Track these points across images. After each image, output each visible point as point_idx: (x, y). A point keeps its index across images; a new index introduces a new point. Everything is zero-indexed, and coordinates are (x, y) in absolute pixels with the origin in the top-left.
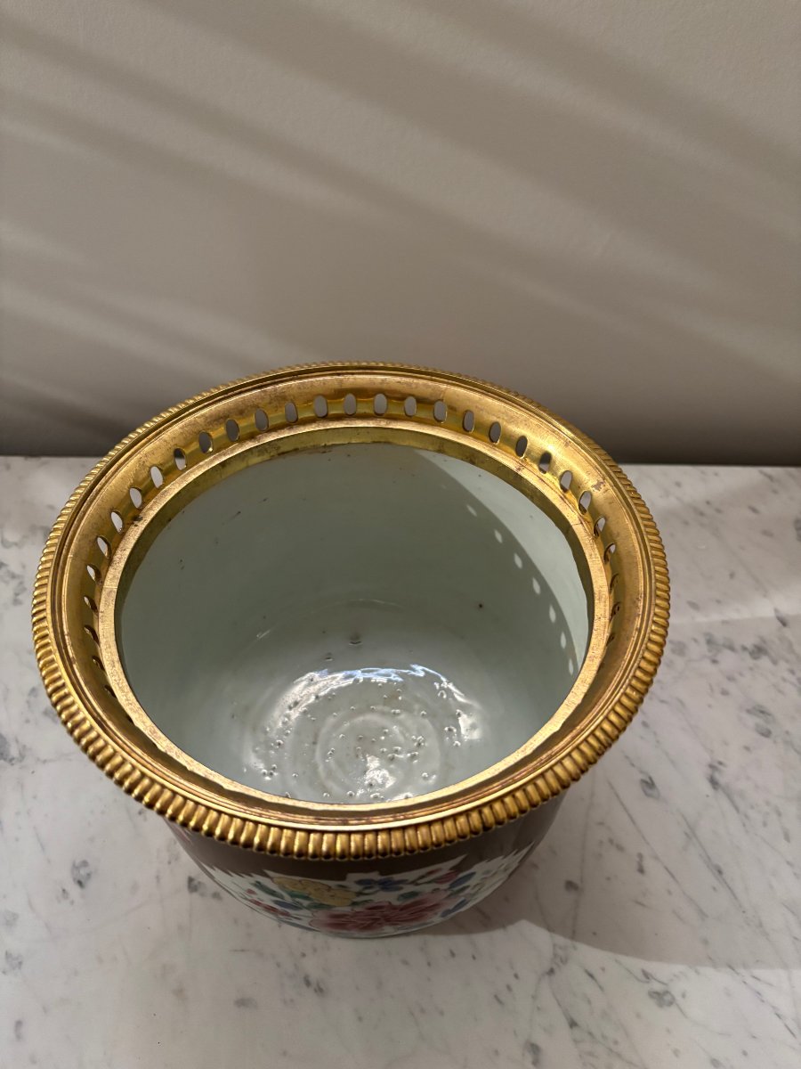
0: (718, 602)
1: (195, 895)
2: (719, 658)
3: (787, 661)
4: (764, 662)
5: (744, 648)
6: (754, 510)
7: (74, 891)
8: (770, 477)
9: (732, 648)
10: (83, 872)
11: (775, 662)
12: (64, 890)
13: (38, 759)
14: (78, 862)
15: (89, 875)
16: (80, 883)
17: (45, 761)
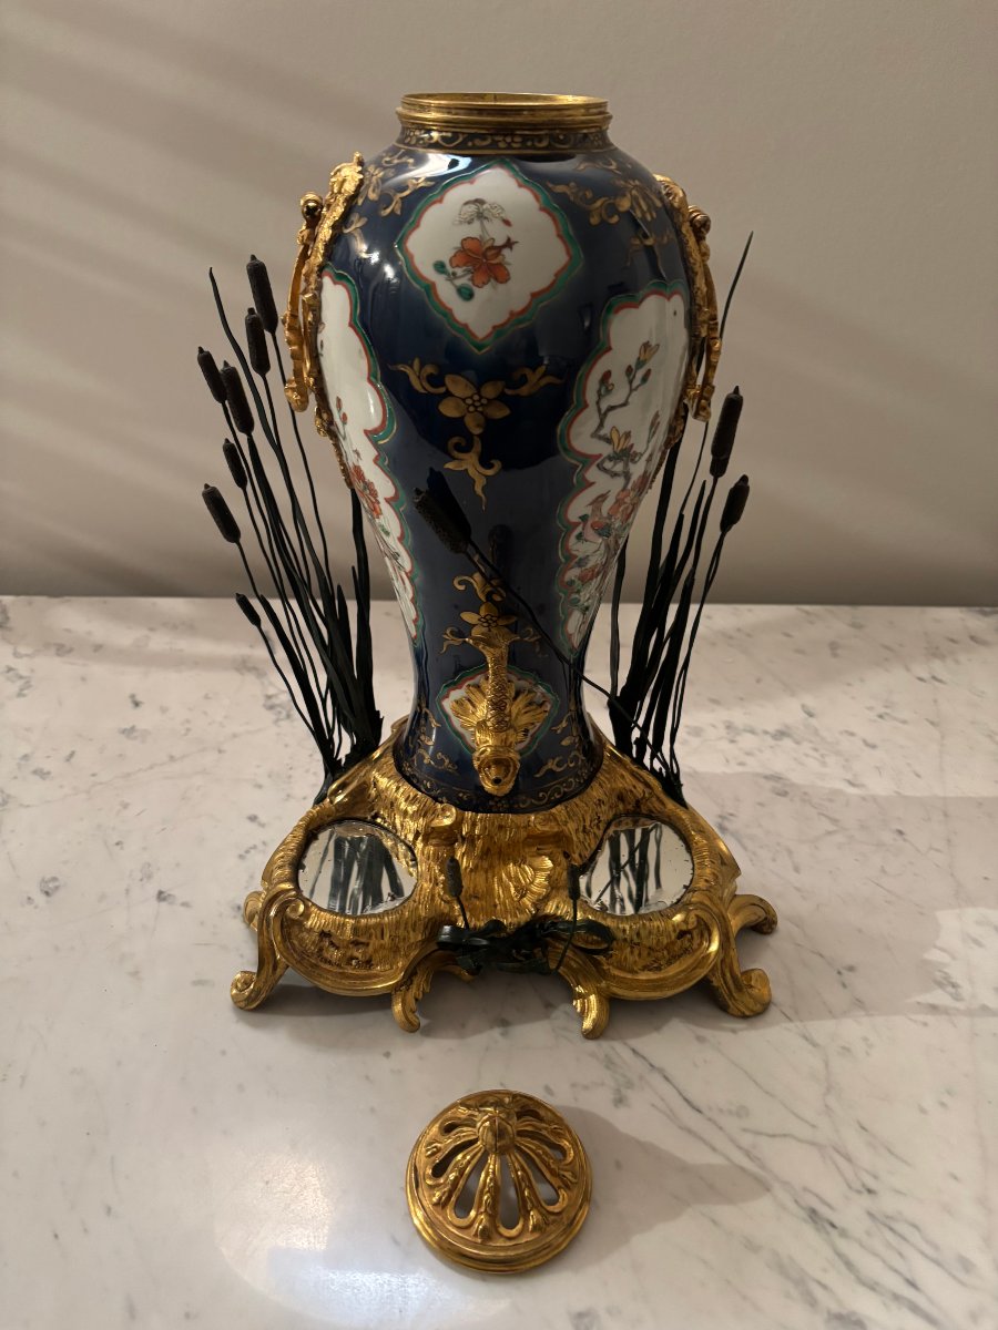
0: (742, 699)
1: (163, 904)
2: (738, 738)
3: (811, 742)
4: (787, 743)
5: (766, 732)
6: (788, 635)
7: (40, 899)
8: (807, 613)
9: (752, 732)
10: (51, 885)
11: (798, 743)
12: (29, 898)
13: (21, 805)
14: (48, 877)
15: (57, 888)
16: (47, 893)
17: (28, 806)
